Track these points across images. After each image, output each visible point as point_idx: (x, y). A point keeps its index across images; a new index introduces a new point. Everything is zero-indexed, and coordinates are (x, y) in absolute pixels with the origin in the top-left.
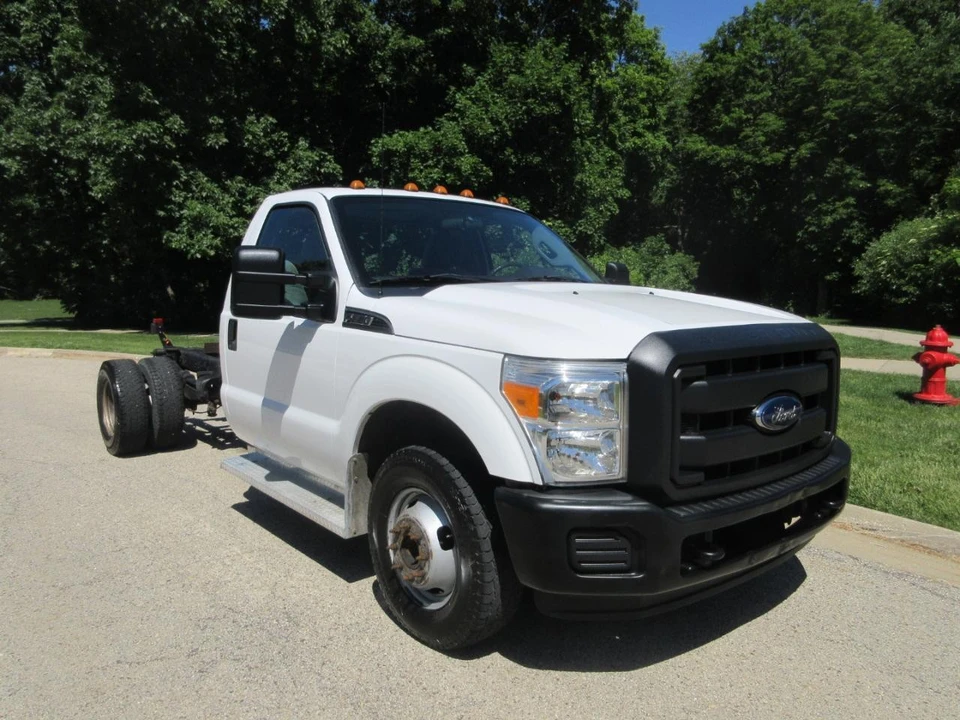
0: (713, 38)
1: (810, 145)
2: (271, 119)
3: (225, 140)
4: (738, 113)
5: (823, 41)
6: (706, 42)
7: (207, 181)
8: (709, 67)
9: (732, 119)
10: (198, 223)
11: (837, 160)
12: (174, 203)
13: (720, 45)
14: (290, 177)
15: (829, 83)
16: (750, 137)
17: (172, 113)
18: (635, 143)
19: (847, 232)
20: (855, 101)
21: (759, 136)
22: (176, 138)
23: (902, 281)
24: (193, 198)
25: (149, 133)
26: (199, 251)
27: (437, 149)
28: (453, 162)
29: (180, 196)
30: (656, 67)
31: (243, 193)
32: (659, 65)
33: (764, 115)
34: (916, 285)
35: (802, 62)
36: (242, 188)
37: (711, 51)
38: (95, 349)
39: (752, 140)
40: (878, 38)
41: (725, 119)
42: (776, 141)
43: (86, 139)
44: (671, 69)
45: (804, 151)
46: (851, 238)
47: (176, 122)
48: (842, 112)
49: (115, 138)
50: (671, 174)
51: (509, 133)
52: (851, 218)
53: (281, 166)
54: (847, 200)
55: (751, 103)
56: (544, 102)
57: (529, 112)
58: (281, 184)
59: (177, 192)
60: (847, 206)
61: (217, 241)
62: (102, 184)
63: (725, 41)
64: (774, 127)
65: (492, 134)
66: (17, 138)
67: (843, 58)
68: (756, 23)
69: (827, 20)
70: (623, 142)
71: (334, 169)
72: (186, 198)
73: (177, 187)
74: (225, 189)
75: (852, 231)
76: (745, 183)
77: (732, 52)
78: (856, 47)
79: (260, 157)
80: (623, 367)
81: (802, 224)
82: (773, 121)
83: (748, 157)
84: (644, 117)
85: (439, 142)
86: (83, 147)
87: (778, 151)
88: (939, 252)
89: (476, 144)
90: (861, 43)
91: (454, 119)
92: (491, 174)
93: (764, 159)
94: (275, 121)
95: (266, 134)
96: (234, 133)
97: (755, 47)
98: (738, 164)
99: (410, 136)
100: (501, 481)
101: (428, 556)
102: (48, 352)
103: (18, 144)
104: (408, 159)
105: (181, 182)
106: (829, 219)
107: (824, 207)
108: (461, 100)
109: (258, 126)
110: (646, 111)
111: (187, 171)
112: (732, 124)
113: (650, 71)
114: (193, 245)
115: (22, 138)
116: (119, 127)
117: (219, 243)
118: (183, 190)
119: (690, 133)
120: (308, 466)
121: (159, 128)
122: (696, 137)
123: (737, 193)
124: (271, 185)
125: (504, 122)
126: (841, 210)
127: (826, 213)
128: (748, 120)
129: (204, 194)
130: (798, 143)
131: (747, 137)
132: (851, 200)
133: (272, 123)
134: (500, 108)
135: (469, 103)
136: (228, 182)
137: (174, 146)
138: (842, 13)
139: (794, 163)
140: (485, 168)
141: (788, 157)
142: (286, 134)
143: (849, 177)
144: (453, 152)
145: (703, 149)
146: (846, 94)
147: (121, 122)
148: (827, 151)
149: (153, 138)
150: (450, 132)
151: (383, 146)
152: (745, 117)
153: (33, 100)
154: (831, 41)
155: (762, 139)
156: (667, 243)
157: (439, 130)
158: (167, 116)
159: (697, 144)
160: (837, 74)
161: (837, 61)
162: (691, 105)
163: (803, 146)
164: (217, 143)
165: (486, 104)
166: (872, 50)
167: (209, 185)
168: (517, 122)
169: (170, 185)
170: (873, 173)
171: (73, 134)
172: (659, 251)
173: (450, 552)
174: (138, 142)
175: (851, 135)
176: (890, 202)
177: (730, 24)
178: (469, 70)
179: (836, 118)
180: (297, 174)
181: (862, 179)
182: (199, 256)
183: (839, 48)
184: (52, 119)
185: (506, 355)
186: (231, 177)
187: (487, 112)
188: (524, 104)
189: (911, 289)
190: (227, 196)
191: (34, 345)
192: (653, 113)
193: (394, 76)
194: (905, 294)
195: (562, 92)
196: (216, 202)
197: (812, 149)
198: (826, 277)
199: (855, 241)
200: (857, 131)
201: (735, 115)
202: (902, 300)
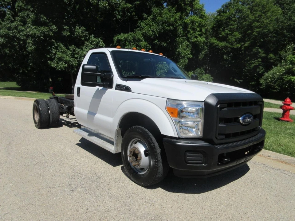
0: (220, 8)
1: (249, 43)
2: (84, 28)
3: (69, 34)
4: (227, 31)
5: (254, 11)
6: (218, 9)
7: (63, 47)
8: (219, 17)
9: (225, 33)
10: (60, 59)
11: (256, 48)
12: (52, 53)
13: (222, 10)
14: (89, 46)
15: (256, 24)
17: (53, 25)
18: (195, 40)
19: (258, 70)
20: (263, 30)
21: (233, 39)
22: (54, 33)
23: (275, 85)
24: (58, 52)
25: (45, 30)
26: (60, 68)
27: (134, 39)
28: (139, 44)
29: (54, 51)
30: (202, 16)
31: (74, 51)
32: (203, 16)
33: (235, 33)
34: (279, 86)
35: (247, 17)
36: (74, 49)
37: (220, 12)
38: (28, 97)
39: (231, 40)
40: (271, 10)
41: (223, 33)
42: (238, 41)
43: (26, 33)
44: (207, 17)
45: (246, 45)
47: (54, 27)
48: (259, 33)
49: (34, 32)
50: (205, 49)
51: (157, 35)
52: (260, 65)
53: (86, 42)
54: (259, 60)
55: (231, 28)
56: (168, 26)
57: (163, 29)
58: (87, 48)
59: (54, 50)
60: (258, 61)
61: (66, 65)
62: (31, 47)
63: (224, 9)
64: (238, 36)
65: (152, 35)
66: (3, 32)
67: (260, 16)
68: (234, 4)
69: (255, 4)
70: (191, 40)
71: (103, 45)
72: (56, 52)
73: (54, 48)
74: (68, 49)
75: (260, 69)
76: (228, 53)
77: (226, 12)
78: (264, 13)
79: (80, 40)
80: (203, 103)
81: (245, 66)
82: (237, 35)
83: (230, 45)
84: (198, 32)
85: (135, 37)
86: (25, 35)
87: (239, 44)
88: (286, 77)
89: (147, 38)
90: (266, 12)
91: (140, 30)
92: (151, 48)
93: (234, 46)
94: (85, 29)
95: (82, 33)
96: (72, 32)
97: (233, 11)
98: (226, 47)
99: (126, 35)
100: (165, 136)
101: (141, 158)
102: (13, 98)
103: (3, 34)
104: (125, 42)
105: (55, 46)
106: (253, 65)
107: (252, 62)
108: (142, 24)
109: (79, 30)
110: (199, 29)
111: (57, 43)
112: (225, 35)
113: (200, 17)
114: (58, 66)
115: (5, 32)
116: (35, 29)
117: (66, 66)
118: (56, 49)
119: (212, 37)
120: (101, 132)
121: (48, 29)
122: (214, 38)
123: (225, 57)
124: (84, 49)
125: (156, 31)
126: (257, 63)
127: (252, 64)
128: (230, 34)
129: (62, 51)
130: (245, 42)
131: (229, 39)
132: (260, 60)
133: (84, 29)
134: (155, 27)
135: (145, 25)
136: (70, 47)
137: (53, 35)
138: (260, 2)
139: (243, 48)
140: (149, 46)
141: (242, 46)
142: (88, 33)
143: (259, 53)
144: (139, 40)
145: (216, 42)
146: (260, 27)
147: (36, 27)
148: (253, 45)
149: (46, 32)
150: (138, 34)
151: (117, 38)
152: (229, 33)
153: (9, 19)
154: (256, 11)
155: (234, 40)
156: (204, 70)
157: (135, 33)
158: (51, 25)
159: (214, 41)
160: (258, 21)
161: (258, 17)
162: (213, 28)
164: (66, 34)
165: (151, 26)
166: (269, 14)
167: (64, 48)
168: (160, 32)
169: (51, 48)
170: (267, 52)
171: (22, 31)
172: (201, 73)
173: (147, 157)
174: (41, 33)
175: (261, 40)
176: (271, 61)
177: (226, 4)
178: (145, 16)
179: (257, 34)
180: (92, 46)
181: (263, 53)
182: (60, 70)
183: (259, 13)
184: (15, 26)
185: (168, 99)
186: (71, 45)
187: (150, 28)
188: (162, 26)
189: (278, 87)
190: (69, 51)
191: (9, 95)
192: (201, 31)
193: (122, 16)
194: (276, 89)
195: (174, 22)
196: (66, 53)
197: (249, 44)
198: (251, 83)
199: (260, 73)
200: (263, 39)
201: (226, 32)
202: (275, 91)
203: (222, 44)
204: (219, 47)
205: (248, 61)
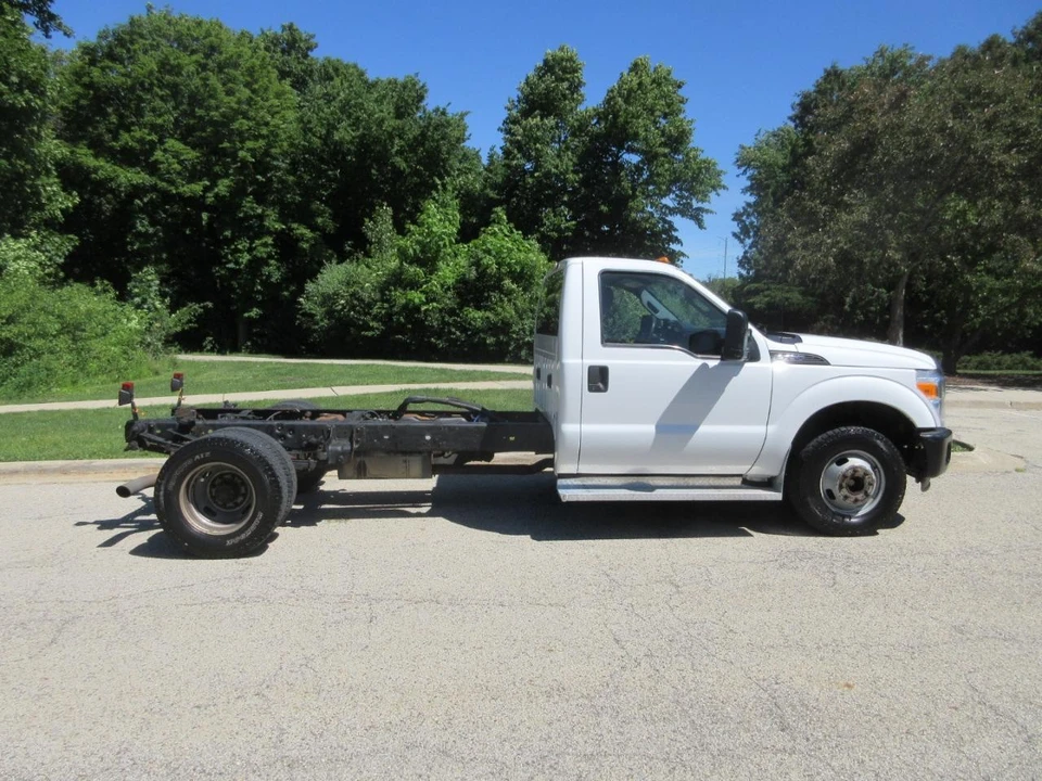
0: (94, 40)
1: (226, 182)
4: (140, 132)
6: (86, 42)
9: (134, 139)
11: (248, 199)
13: (105, 49)
15: (240, 123)
16: (163, 163)
19: (266, 270)
21: (174, 163)
33: (170, 142)
35: (211, 96)
39: (164, 166)
41: (124, 136)
42: (191, 172)
45: (221, 188)
46: (269, 276)
48: (255, 154)
52: (270, 256)
54: (265, 240)
60: (265, 245)
63: (110, 47)
64: (189, 156)
67: (250, 101)
75: (270, 270)
76: (150, 211)
81: (219, 259)
82: (184, 150)
83: (162, 184)
87: (195, 183)
93: (181, 190)
106: (246, 256)
107: (243, 244)
112: (135, 144)
122: (85, 149)
126: (262, 249)
127: (242, 252)
130: (214, 178)
131: (157, 162)
132: (270, 240)
138: (240, 56)
139: (210, 198)
141: (206, 189)
143: (262, 217)
146: (256, 138)
148: (238, 192)
152: (149, 138)
154: (235, 80)
155: (178, 167)
159: (86, 157)
160: (246, 116)
163: (220, 182)
170: (283, 218)
175: (259, 177)
176: (305, 246)
179: (249, 158)
181: (276, 220)
183: (245, 90)
189: (377, 325)
194: (372, 329)
197: (228, 187)
198: (246, 315)
199: (273, 280)
200: (264, 175)
201: (138, 134)
202: (370, 334)
203: (129, 176)
204: (119, 186)
205: (229, 241)
